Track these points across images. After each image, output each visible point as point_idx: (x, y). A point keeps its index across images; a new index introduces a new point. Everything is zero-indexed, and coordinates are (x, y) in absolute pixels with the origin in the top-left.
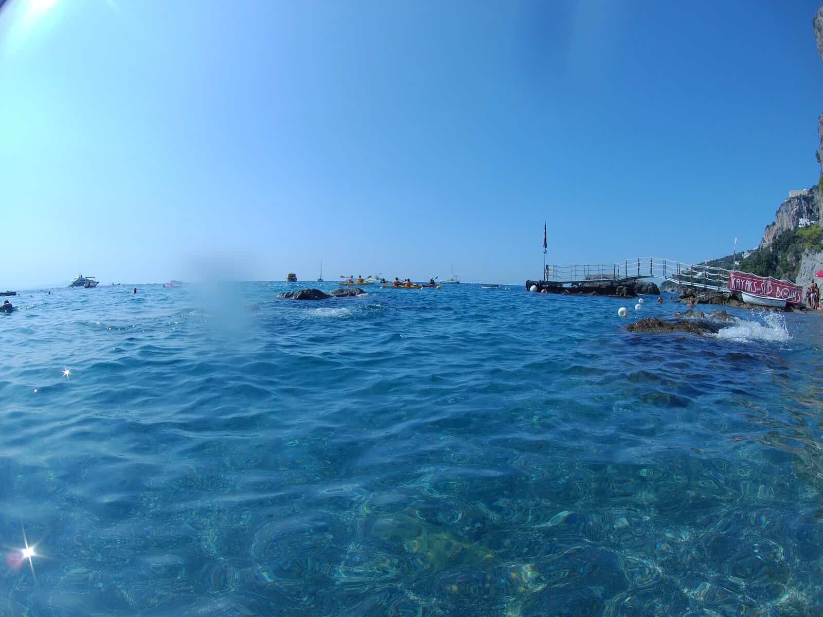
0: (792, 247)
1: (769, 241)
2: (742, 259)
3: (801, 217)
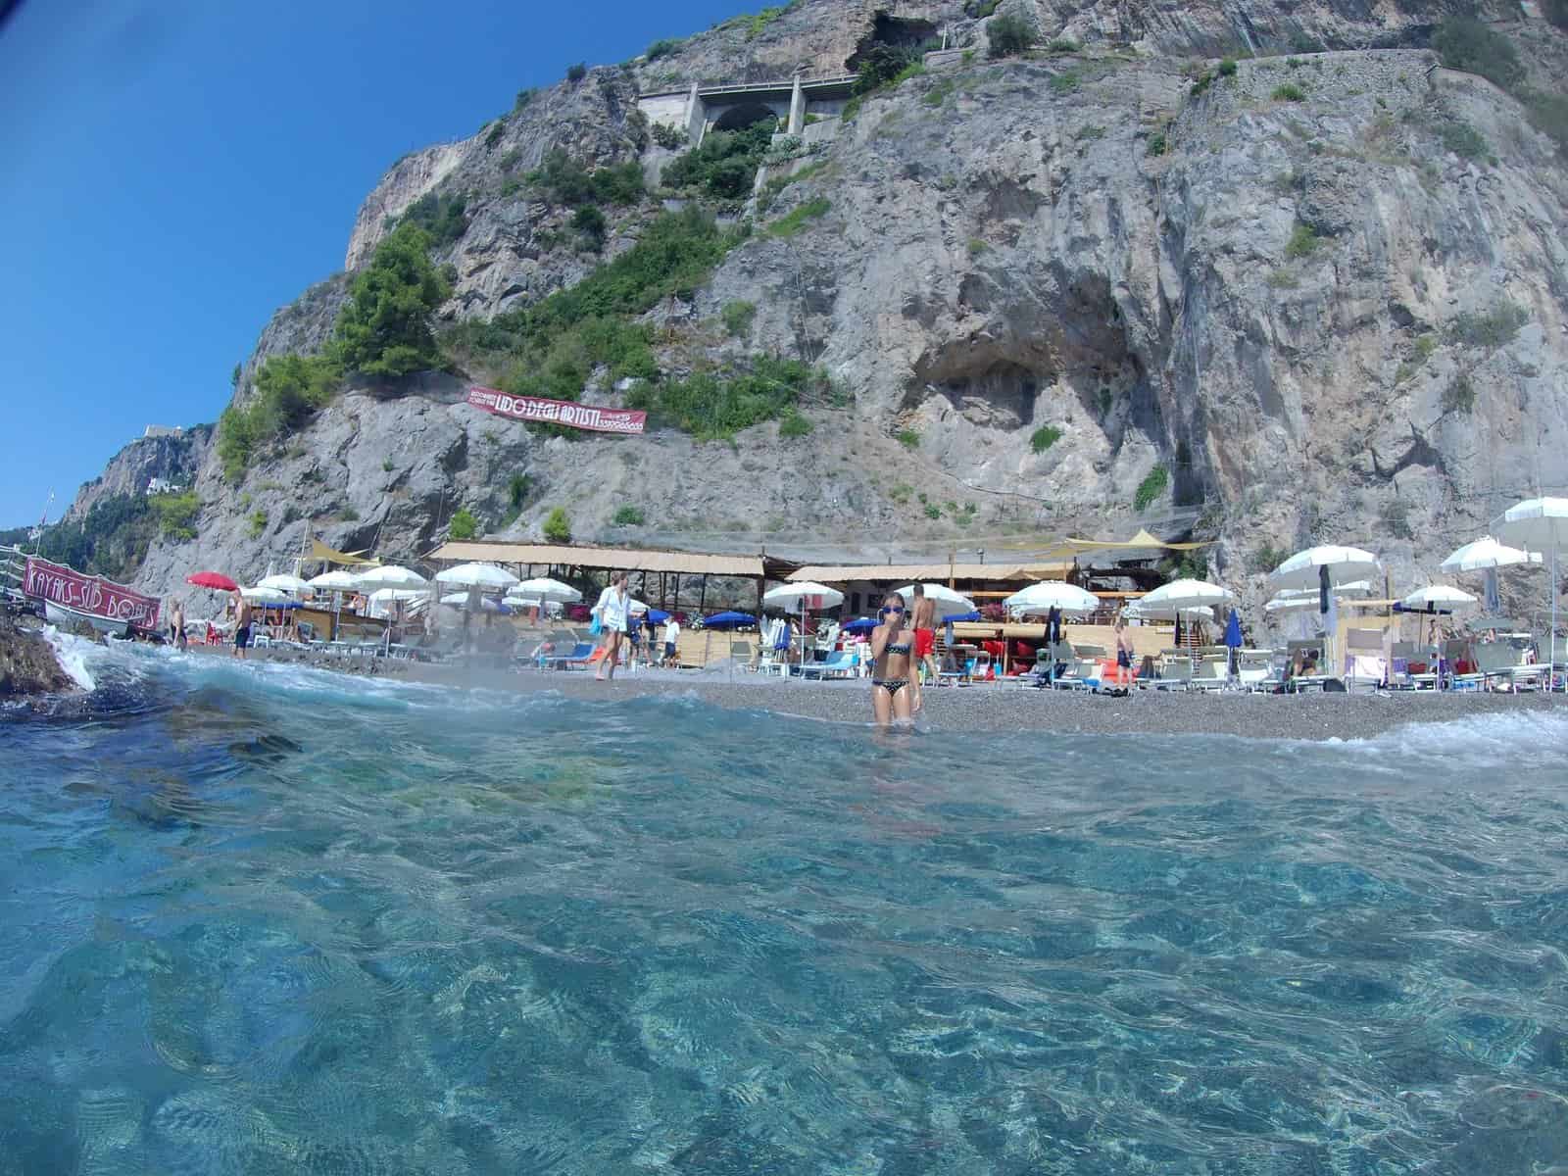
0: (124, 529)
1: (84, 511)
2: (27, 541)
3: (156, 476)
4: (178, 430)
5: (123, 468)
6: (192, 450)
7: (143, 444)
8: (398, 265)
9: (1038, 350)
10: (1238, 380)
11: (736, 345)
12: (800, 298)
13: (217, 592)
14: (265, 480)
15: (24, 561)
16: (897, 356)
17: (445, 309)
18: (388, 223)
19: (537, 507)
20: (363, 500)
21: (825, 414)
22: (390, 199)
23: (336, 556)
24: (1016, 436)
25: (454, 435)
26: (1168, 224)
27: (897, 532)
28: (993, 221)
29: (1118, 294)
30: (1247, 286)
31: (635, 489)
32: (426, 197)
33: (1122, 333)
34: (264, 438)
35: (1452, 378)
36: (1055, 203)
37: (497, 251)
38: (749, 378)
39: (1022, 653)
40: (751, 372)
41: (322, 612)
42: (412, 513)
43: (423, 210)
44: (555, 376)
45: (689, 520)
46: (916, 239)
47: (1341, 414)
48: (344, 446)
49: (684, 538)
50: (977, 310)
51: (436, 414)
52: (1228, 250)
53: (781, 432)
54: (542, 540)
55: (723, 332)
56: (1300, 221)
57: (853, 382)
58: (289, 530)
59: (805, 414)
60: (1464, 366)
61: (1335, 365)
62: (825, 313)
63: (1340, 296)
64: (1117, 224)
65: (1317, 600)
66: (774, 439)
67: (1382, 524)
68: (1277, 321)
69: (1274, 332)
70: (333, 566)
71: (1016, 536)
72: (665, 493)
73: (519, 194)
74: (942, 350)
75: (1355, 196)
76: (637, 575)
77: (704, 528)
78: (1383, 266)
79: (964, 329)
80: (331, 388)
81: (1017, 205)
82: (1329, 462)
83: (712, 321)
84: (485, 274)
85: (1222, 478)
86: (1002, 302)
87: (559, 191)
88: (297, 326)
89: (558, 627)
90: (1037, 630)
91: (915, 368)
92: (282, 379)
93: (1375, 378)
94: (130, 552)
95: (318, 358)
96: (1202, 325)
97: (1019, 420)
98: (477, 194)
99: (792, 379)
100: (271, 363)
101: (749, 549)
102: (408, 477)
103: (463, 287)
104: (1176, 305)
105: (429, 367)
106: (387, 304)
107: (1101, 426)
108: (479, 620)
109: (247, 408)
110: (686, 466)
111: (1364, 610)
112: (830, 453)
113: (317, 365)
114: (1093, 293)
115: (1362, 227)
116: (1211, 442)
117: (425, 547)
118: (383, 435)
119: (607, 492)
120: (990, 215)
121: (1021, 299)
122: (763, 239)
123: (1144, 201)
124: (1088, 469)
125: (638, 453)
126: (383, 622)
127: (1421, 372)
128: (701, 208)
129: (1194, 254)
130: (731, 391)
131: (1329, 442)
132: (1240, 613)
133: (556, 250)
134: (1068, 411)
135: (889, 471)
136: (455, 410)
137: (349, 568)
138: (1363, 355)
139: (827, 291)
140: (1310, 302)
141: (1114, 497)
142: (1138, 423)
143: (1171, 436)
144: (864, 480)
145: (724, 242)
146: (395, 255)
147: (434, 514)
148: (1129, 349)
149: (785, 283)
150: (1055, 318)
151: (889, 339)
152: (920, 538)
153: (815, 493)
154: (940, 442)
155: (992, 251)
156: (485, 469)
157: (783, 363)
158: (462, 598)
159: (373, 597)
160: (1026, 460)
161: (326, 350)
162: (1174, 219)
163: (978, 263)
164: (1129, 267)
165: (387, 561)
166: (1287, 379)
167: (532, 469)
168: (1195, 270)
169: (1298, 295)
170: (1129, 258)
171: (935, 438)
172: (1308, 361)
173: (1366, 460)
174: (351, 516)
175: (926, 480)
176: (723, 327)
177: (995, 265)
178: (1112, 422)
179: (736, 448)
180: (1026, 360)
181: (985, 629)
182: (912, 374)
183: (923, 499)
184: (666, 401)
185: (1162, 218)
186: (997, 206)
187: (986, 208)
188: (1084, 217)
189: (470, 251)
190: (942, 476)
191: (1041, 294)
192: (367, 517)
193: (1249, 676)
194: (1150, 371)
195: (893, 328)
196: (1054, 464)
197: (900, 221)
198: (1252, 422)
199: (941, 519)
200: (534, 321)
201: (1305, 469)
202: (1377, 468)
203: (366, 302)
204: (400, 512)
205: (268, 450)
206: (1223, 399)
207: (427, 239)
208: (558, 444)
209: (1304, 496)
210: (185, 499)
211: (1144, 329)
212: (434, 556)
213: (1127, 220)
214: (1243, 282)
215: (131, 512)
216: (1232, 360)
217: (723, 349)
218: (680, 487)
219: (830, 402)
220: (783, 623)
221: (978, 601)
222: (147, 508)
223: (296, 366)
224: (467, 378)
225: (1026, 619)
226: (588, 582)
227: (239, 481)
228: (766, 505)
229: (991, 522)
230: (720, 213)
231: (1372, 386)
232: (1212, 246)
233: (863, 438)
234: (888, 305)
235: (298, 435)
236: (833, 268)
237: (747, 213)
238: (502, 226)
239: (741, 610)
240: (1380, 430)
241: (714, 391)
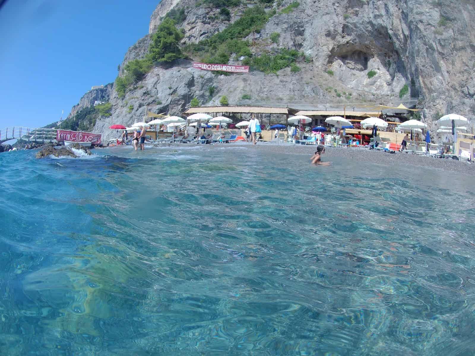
0: (88, 117)
1: (74, 114)
2: (57, 126)
3: (97, 100)
4: (102, 86)
5: (86, 100)
6: (107, 91)
7: (91, 92)
8: (166, 30)
9: (367, 47)
10: (428, 60)
11: (275, 45)
12: (293, 31)
13: (119, 130)
14: (132, 96)
15: (57, 131)
16: (325, 48)
17: (182, 41)
18: (161, 19)
19: (217, 96)
20: (163, 98)
21: (304, 65)
22: (160, 12)
23: (156, 115)
24: (363, 73)
25: (190, 77)
26: (403, 12)
27: (328, 101)
28: (350, 9)
29: (390, 32)
30: (429, 33)
31: (247, 89)
32: (172, 10)
33: (392, 44)
34: (130, 84)
36: (368, 4)
37: (197, 23)
38: (280, 55)
39: (366, 139)
40: (280, 53)
41: (152, 132)
42: (179, 100)
43: (172, 14)
44: (220, 57)
45: (265, 98)
46: (327, 14)
47: (458, 75)
48: (156, 83)
49: (263, 103)
50: (348, 35)
51: (183, 71)
52: (421, 21)
53: (291, 71)
54: (220, 105)
55: (271, 42)
56: (441, 16)
57: (312, 56)
58: (141, 110)
59: (298, 65)
61: (456, 60)
62: (302, 35)
63: (455, 39)
64: (388, 11)
65: (451, 131)
66: (289, 73)
67: (471, 111)
68: (438, 44)
69: (437, 47)
70: (155, 118)
71: (364, 103)
72: (257, 89)
73: (201, 6)
74: (338, 46)
75: (456, 10)
76: (249, 114)
77: (269, 100)
78: (467, 32)
79: (344, 41)
80: (150, 67)
81: (357, 4)
82: (455, 89)
83: (267, 39)
84: (194, 30)
85: (424, 90)
86: (355, 33)
87: (214, 4)
88: (137, 51)
89: (226, 131)
90: (370, 132)
91: (331, 51)
92: (133, 67)
93: (467, 66)
94: (91, 123)
95: (144, 59)
96: (416, 43)
97: (363, 68)
98: (188, 8)
99: (293, 55)
100: (129, 63)
101: (283, 106)
102: (177, 90)
103: (187, 34)
104: (408, 36)
105: (180, 58)
106: (164, 42)
107: (388, 71)
108: (202, 130)
109: (123, 77)
110: (263, 82)
111: (465, 137)
112: (307, 77)
113: (144, 62)
114: (383, 32)
115: (459, 20)
116: (420, 79)
117: (184, 110)
118: (167, 79)
119: (239, 90)
120: (349, 7)
121: (361, 32)
122: (280, 14)
123: (395, 5)
124: (385, 84)
125: (247, 78)
126: (172, 133)
128: (259, 6)
129: (411, 22)
130: (275, 59)
131: (455, 83)
132: (430, 132)
133: (216, 21)
134: (378, 66)
135: (324, 82)
136: (189, 69)
137: (161, 118)
138: (463, 58)
139: (302, 29)
140: (447, 40)
141: (393, 93)
142: (399, 71)
143: (409, 76)
144: (317, 85)
145: (268, 16)
146: (165, 28)
147: (186, 100)
148: (395, 49)
149: (288, 27)
150: (372, 38)
151: (322, 43)
152: (335, 103)
153: (303, 89)
154: (340, 74)
155: (351, 18)
156: (200, 86)
157: (290, 50)
158: (195, 124)
159: (168, 126)
160: (366, 81)
161: (146, 57)
162: (405, 11)
163: (347, 21)
164: (393, 24)
165: (171, 115)
166: (442, 62)
167: (215, 85)
168: (412, 26)
169: (443, 37)
170: (392, 21)
171: (338, 73)
172: (447, 57)
173: (465, 90)
174: (160, 103)
175: (336, 85)
176: (270, 40)
177: (352, 21)
178: (391, 70)
179: (277, 76)
180: (364, 50)
181: (355, 131)
182: (330, 54)
183: (336, 91)
184: (255, 62)
185: (401, 11)
186: (351, 4)
187: (348, 5)
188: (378, 8)
189: (188, 24)
190: (341, 84)
191: (367, 31)
192: (165, 103)
193: (432, 152)
194: (402, 56)
195: (323, 40)
196: (375, 82)
197: (321, 9)
198: (432, 74)
199: (341, 97)
200: (211, 42)
201: (448, 90)
202: (469, 93)
203: (157, 42)
204: (175, 100)
205: (132, 87)
206: (423, 66)
207: (174, 22)
208: (222, 77)
209: (448, 99)
210: (107, 105)
211: (399, 43)
212: (186, 112)
213: (391, 10)
214: (426, 31)
215: (90, 112)
216: (425, 54)
217: (271, 47)
218: (261, 88)
219: (306, 62)
220: (294, 128)
221: (353, 123)
222: (95, 110)
223: (137, 62)
224: (192, 60)
225: (367, 129)
226: (235, 118)
227: (123, 97)
228: (288, 93)
229: (357, 99)
230: (266, 7)
231: (466, 68)
232: (417, 20)
233: (317, 73)
234: (321, 33)
235: (140, 82)
236: (302, 22)
237: (274, 7)
238: (197, 16)
239: (282, 124)
240: (469, 81)
241: (270, 59)
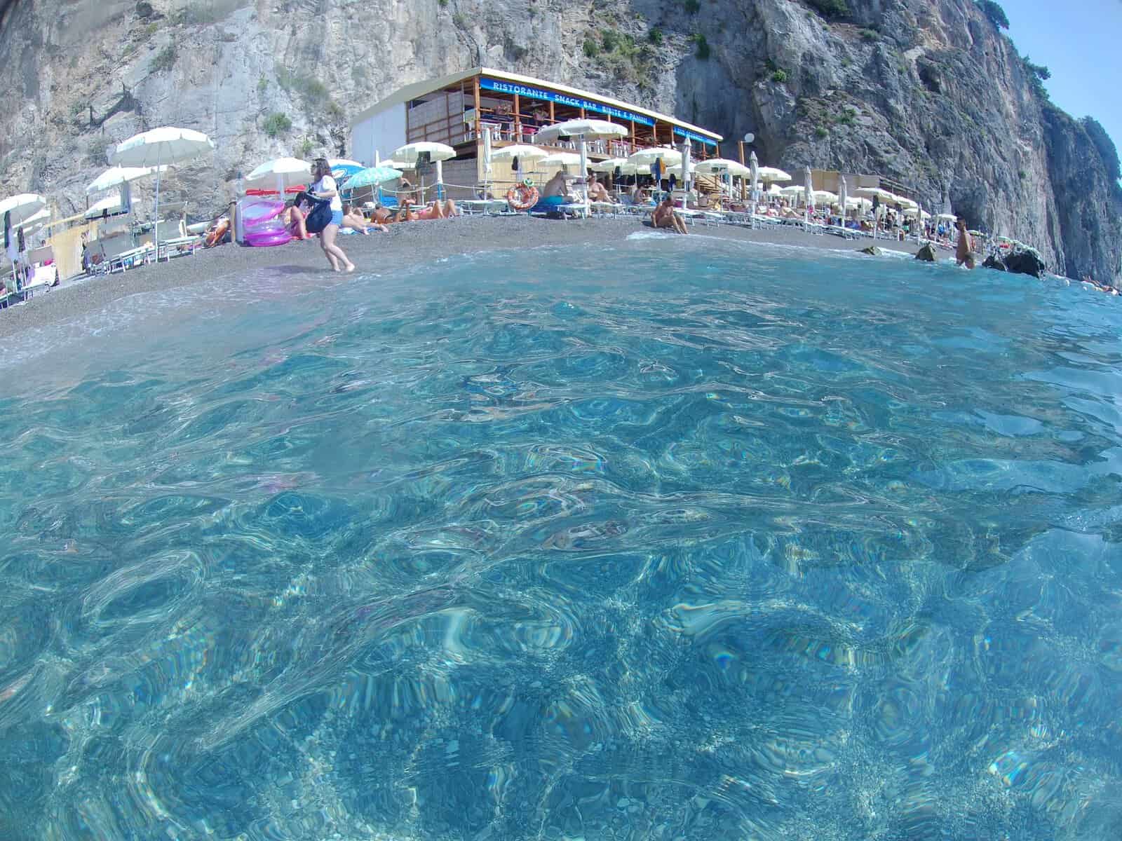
10: (16, 77)
35: (165, 48)
47: (75, 87)
60: (178, 38)
61: (83, 52)
67: (89, 159)
69: (49, 37)
82: (60, 123)
93: (108, 57)
127: (143, 47)
131: (63, 108)
138: (105, 41)
166: (47, 69)
172: (65, 52)
173: (85, 116)
198: (17, 105)
201: (43, 132)
202: (92, 119)
209: (39, 152)
216: (17, 63)
231: (104, 62)
240: (100, 92)
